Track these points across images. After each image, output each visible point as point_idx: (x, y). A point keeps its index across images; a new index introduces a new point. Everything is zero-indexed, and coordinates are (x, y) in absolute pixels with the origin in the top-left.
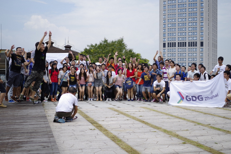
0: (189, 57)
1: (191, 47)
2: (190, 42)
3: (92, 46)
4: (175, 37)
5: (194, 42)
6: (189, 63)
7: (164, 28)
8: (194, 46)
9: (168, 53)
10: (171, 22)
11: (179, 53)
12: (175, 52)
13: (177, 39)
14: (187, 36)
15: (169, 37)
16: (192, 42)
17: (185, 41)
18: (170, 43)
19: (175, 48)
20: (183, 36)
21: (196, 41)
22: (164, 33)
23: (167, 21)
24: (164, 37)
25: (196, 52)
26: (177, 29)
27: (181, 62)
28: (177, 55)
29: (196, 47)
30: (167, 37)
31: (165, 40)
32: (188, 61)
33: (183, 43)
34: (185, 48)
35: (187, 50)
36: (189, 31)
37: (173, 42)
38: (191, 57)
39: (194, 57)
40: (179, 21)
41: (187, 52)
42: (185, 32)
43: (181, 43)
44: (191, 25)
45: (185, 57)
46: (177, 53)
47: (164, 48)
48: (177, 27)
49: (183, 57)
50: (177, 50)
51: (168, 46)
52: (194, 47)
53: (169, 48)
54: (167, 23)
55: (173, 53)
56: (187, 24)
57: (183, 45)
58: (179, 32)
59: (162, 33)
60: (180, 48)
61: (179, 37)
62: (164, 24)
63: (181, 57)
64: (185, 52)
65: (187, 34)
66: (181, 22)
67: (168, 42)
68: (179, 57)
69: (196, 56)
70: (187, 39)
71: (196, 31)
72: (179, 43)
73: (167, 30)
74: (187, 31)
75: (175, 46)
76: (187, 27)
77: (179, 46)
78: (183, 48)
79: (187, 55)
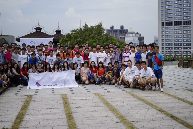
0: (184, 34)
1: (186, 26)
2: (185, 21)
3: (73, 31)
4: (172, 17)
5: (188, 21)
6: (184, 39)
7: (162, 10)
8: (188, 24)
9: (166, 31)
10: (168, 4)
11: (175, 30)
12: (172, 30)
13: (173, 19)
14: (182, 16)
15: (166, 17)
16: (187, 21)
17: (181, 20)
18: (168, 22)
19: (172, 26)
20: (179, 16)
21: (190, 20)
22: (162, 14)
23: (164, 3)
24: (162, 18)
25: (190, 30)
26: (173, 10)
27: (177, 38)
28: (173, 32)
29: (190, 25)
30: (165, 17)
31: (164, 19)
32: (183, 37)
33: (179, 22)
34: (181, 26)
35: (182, 28)
36: (184, 12)
37: (170, 21)
38: (186, 34)
39: (188, 34)
40: (175, 3)
41: (182, 30)
42: (181, 12)
43: (177, 22)
44: (186, 7)
45: (181, 34)
46: (173, 30)
47: (163, 27)
48: (173, 8)
49: (179, 34)
50: (173, 28)
51: (166, 25)
52: (188, 26)
53: (167, 26)
54: (165, 5)
55: (170, 30)
56: (182, 6)
57: (179, 23)
58: (175, 12)
59: (161, 14)
60: (176, 26)
61: (175, 17)
62: (162, 6)
63: (177, 34)
64: (181, 30)
65: (182, 14)
66: (177, 4)
67: (166, 21)
68: (175, 34)
69: (190, 33)
70: (182, 18)
71: (190, 11)
72: (175, 22)
73: (164, 11)
74: (182, 12)
75: (172, 25)
76: (182, 8)
77: (175, 25)
78: (179, 26)
79: (182, 32)
